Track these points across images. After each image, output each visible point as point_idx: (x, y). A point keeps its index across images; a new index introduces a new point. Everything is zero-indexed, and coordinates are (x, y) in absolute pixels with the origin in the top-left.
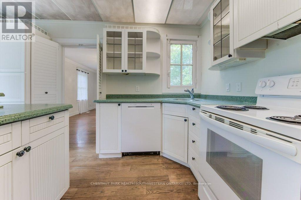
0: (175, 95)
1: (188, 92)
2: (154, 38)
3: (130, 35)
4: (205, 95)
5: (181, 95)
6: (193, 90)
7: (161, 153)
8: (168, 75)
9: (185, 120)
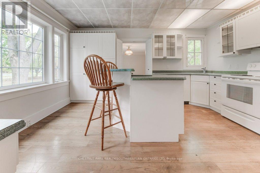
0: (191, 71)
1: (203, 69)
2: (180, 37)
3: (168, 37)
4: (211, 71)
5: (195, 71)
6: (205, 68)
7: (189, 103)
8: (187, 58)
9: (208, 84)
